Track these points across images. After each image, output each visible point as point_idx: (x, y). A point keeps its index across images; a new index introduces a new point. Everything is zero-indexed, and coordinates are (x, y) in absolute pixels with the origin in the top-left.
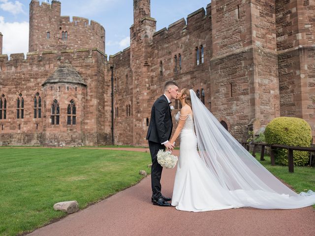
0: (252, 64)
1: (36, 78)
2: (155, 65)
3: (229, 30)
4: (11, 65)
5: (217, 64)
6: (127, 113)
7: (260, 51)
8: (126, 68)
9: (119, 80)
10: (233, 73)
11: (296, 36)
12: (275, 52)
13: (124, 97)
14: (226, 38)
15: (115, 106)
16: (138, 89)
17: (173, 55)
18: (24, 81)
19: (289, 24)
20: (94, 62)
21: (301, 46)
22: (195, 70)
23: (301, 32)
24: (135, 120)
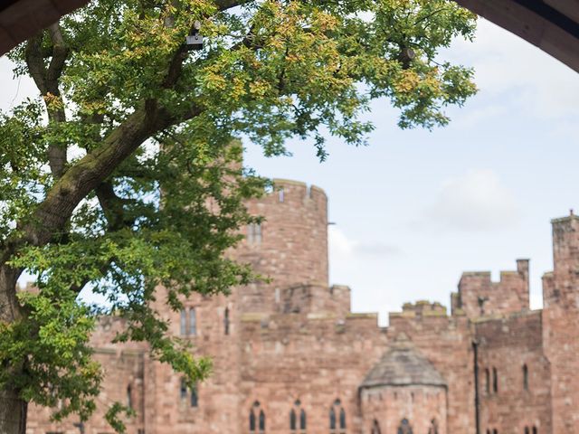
1: (333, 369)
4: (274, 340)
18: (304, 373)
20: (460, 340)
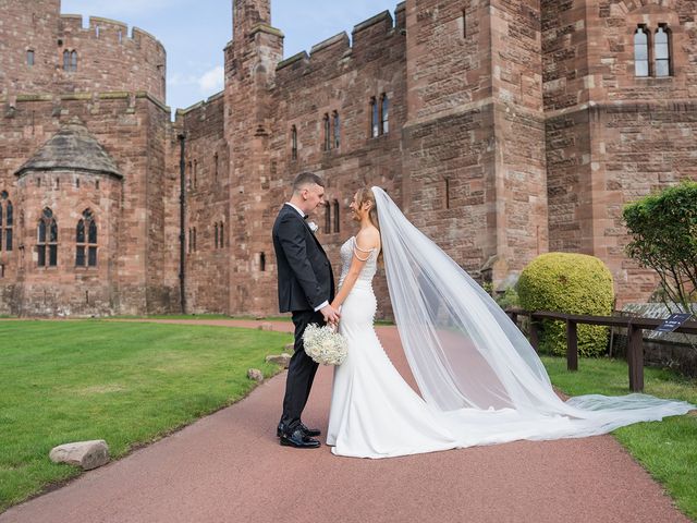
0: (491, 139)
2: (280, 134)
3: (442, 63)
5: (417, 136)
6: (216, 241)
7: (508, 110)
8: (215, 140)
9: (198, 166)
10: (451, 156)
11: (582, 81)
12: (540, 113)
13: (211, 205)
14: (436, 79)
15: (189, 225)
16: (241, 188)
17: (321, 112)
19: (568, 55)
20: (139, 124)
21: (592, 103)
22: (368, 147)
23: (594, 73)
24: (233, 257)
